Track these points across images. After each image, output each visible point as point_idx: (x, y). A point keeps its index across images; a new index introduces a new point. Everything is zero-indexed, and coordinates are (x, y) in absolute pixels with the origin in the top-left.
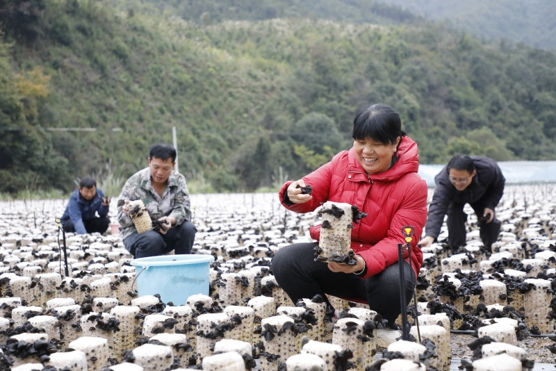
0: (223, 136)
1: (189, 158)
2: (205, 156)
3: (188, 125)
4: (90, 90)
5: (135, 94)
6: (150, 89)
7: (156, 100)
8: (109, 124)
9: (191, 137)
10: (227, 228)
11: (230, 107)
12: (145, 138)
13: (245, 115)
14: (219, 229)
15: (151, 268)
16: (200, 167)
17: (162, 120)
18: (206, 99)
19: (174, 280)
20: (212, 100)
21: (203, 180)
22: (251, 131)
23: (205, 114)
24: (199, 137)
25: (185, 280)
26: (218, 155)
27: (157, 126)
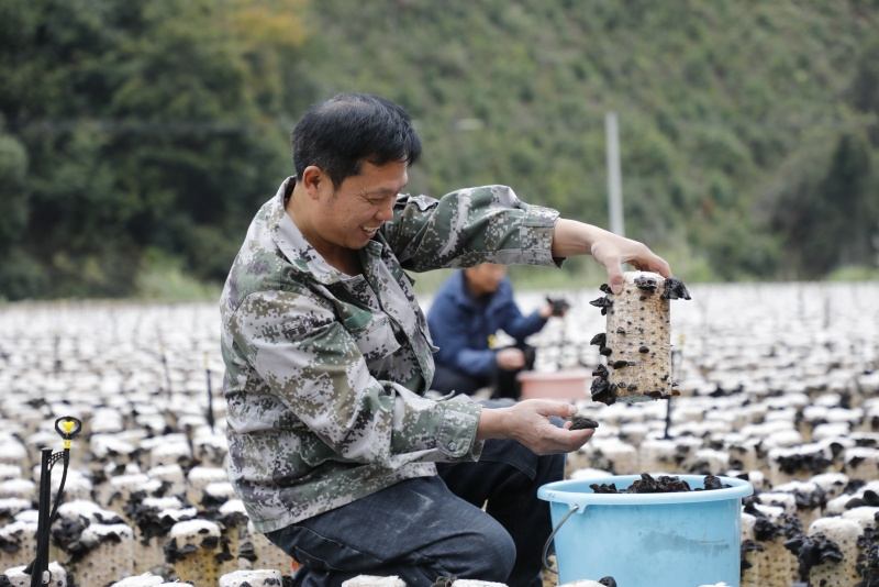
0: (740, 132)
1: (649, 193)
2: (691, 187)
3: (647, 107)
4: (402, 24)
5: (512, 31)
6: (550, 15)
7: (566, 44)
8: (449, 111)
9: (656, 139)
10: (761, 388)
11: (760, 54)
12: (537, 143)
13: (801, 76)
14: (739, 390)
15: (590, 508)
16: (676, 216)
17: (580, 98)
18: (694, 35)
19: (651, 544)
20: (710, 38)
21: (684, 249)
22: (817, 118)
23: (693, 76)
24: (672, 134)
25: (678, 542)
26: (725, 183)
27: (568, 113)
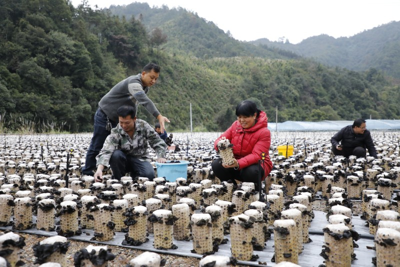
0: (212, 107)
1: (197, 116)
2: (204, 116)
3: (197, 102)
4: (157, 87)
5: (175, 89)
6: (181, 86)
7: (184, 91)
8: (164, 101)
9: (198, 107)
10: (207, 148)
11: (215, 94)
12: (179, 108)
13: (222, 98)
14: (203, 149)
15: (162, 166)
16: (202, 120)
17: (186, 100)
18: (205, 91)
19: (172, 171)
20: (207, 91)
21: (203, 126)
22: (224, 105)
23: (205, 97)
24: (201, 107)
25: (176, 171)
26: (209, 115)
27: (184, 103)
